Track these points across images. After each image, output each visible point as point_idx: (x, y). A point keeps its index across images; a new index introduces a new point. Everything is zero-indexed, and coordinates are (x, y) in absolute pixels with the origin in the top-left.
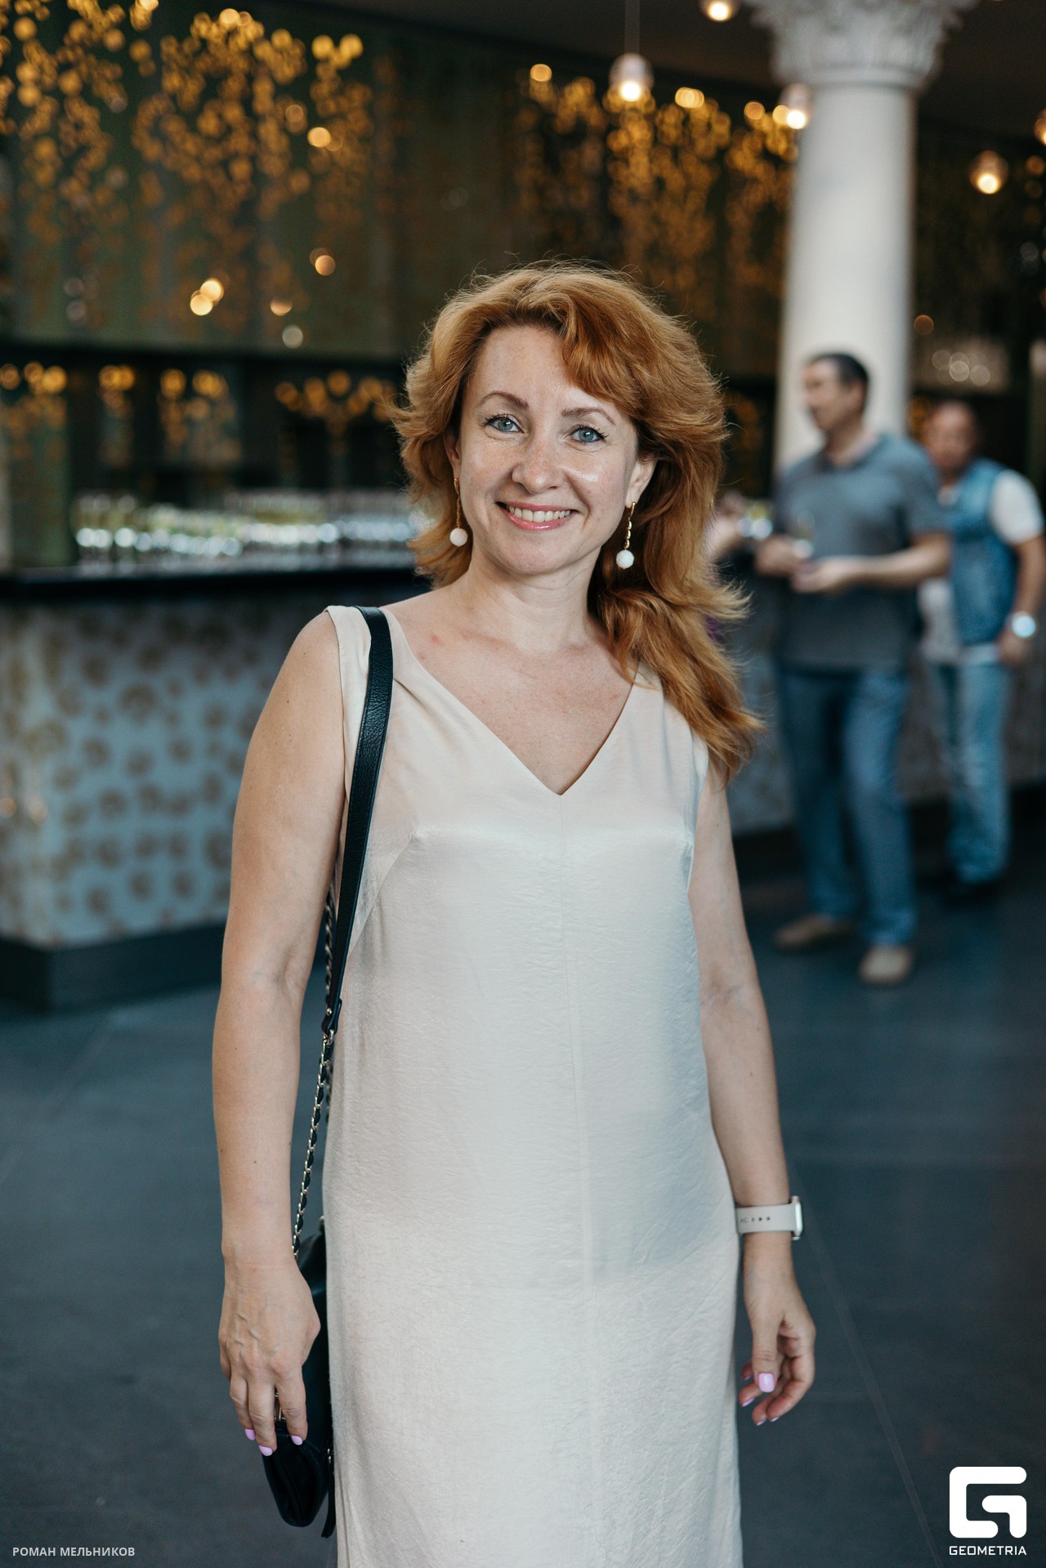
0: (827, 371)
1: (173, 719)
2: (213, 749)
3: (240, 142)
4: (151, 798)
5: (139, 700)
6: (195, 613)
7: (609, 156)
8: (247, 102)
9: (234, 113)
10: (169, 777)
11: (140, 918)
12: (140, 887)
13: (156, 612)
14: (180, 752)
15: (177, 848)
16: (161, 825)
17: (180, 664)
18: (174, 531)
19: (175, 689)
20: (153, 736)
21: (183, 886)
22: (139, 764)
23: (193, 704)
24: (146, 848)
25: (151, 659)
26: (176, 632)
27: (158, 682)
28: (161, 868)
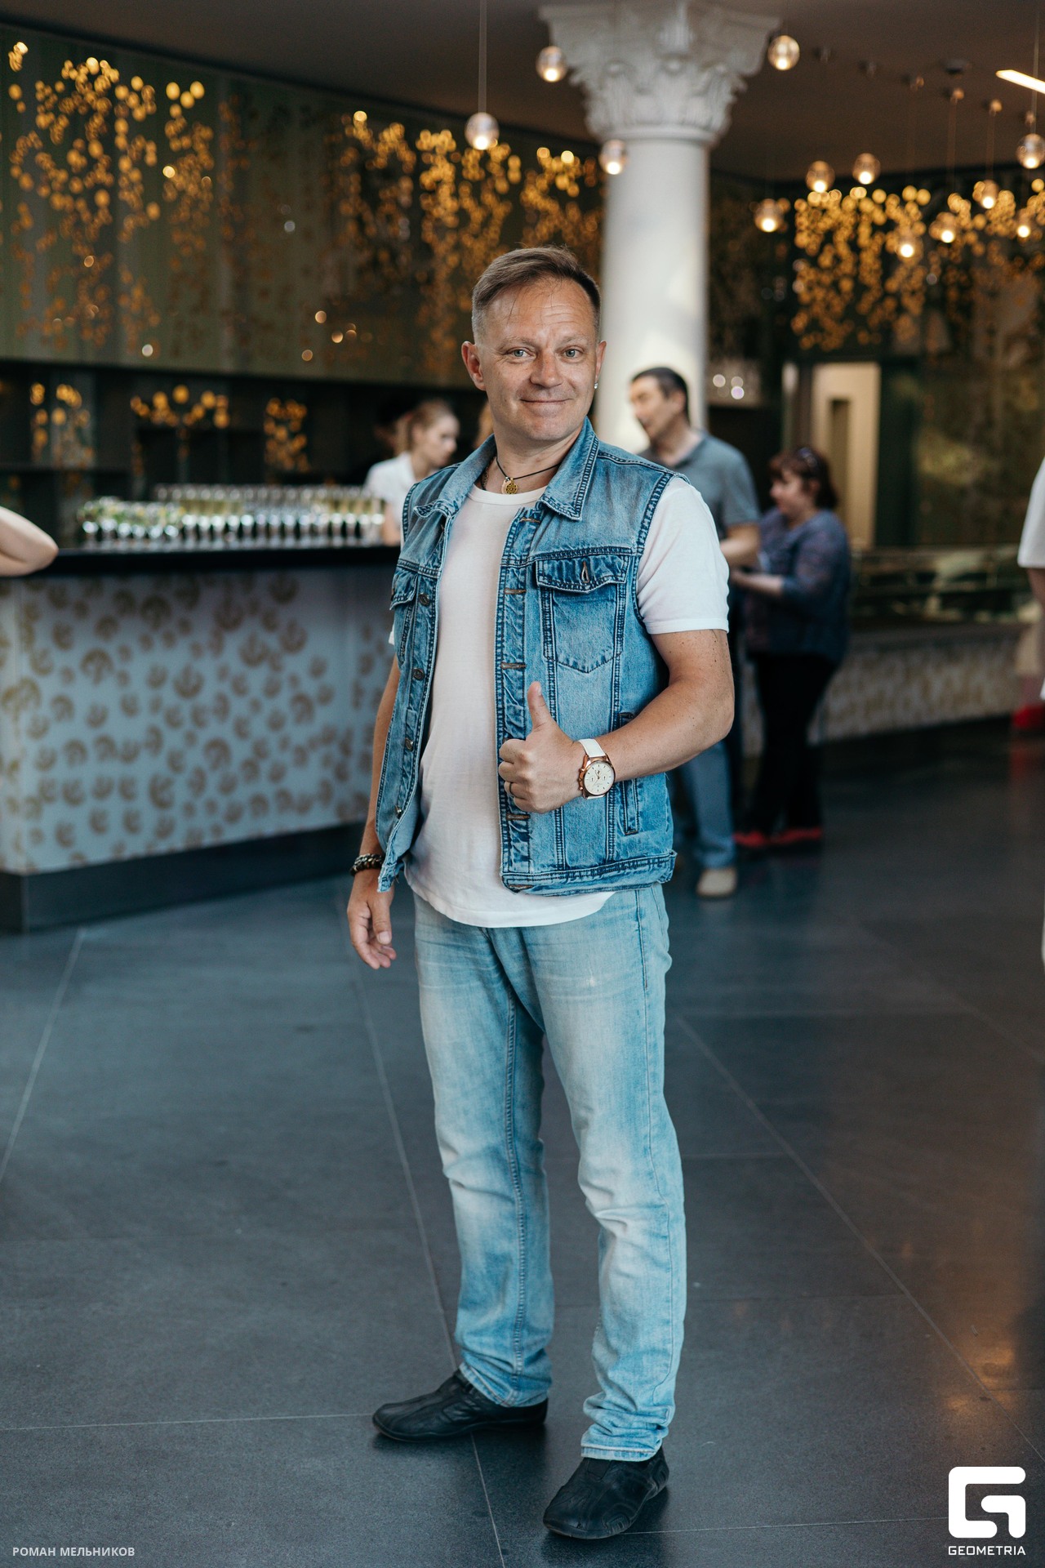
0: (649, 385)
1: (124, 679)
2: (156, 706)
3: (101, 175)
4: (106, 745)
5: (96, 661)
6: (141, 587)
7: (418, 190)
8: (107, 138)
9: (96, 149)
10: (121, 729)
11: (98, 852)
12: (98, 824)
13: (111, 585)
14: (129, 708)
15: (127, 791)
16: (114, 770)
17: (130, 631)
18: (119, 518)
19: (125, 653)
20: (108, 693)
21: (131, 824)
22: (97, 718)
23: (139, 666)
24: (102, 791)
25: (106, 627)
26: (126, 603)
27: (111, 648)
28: (114, 807)
